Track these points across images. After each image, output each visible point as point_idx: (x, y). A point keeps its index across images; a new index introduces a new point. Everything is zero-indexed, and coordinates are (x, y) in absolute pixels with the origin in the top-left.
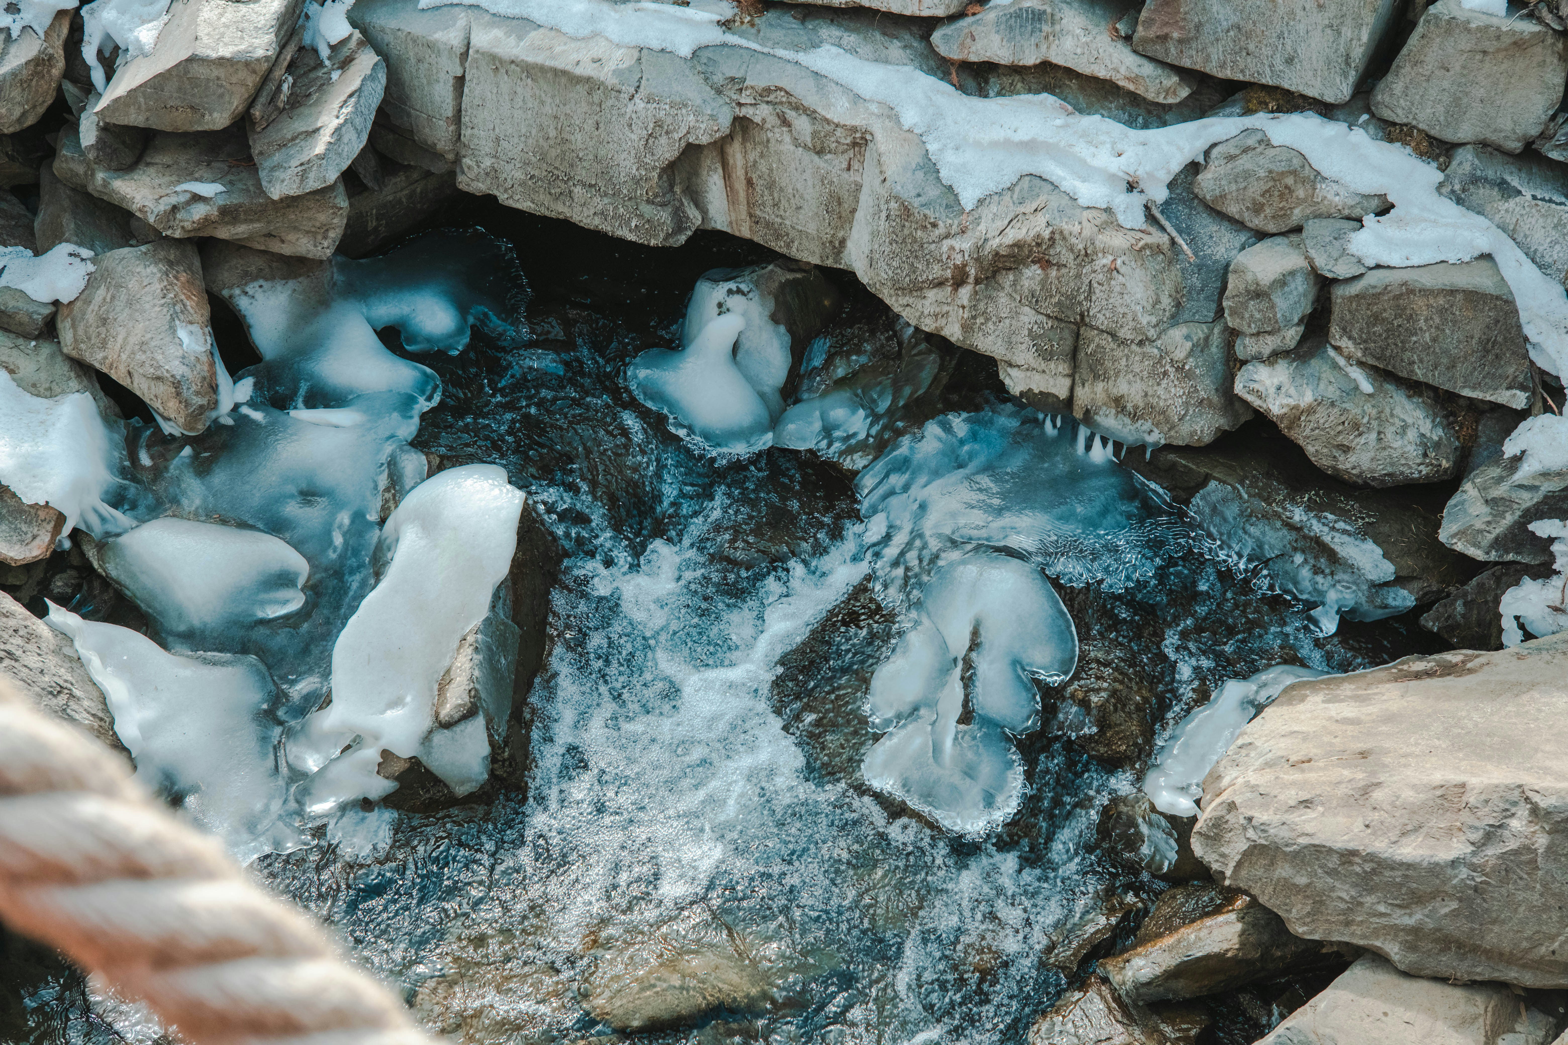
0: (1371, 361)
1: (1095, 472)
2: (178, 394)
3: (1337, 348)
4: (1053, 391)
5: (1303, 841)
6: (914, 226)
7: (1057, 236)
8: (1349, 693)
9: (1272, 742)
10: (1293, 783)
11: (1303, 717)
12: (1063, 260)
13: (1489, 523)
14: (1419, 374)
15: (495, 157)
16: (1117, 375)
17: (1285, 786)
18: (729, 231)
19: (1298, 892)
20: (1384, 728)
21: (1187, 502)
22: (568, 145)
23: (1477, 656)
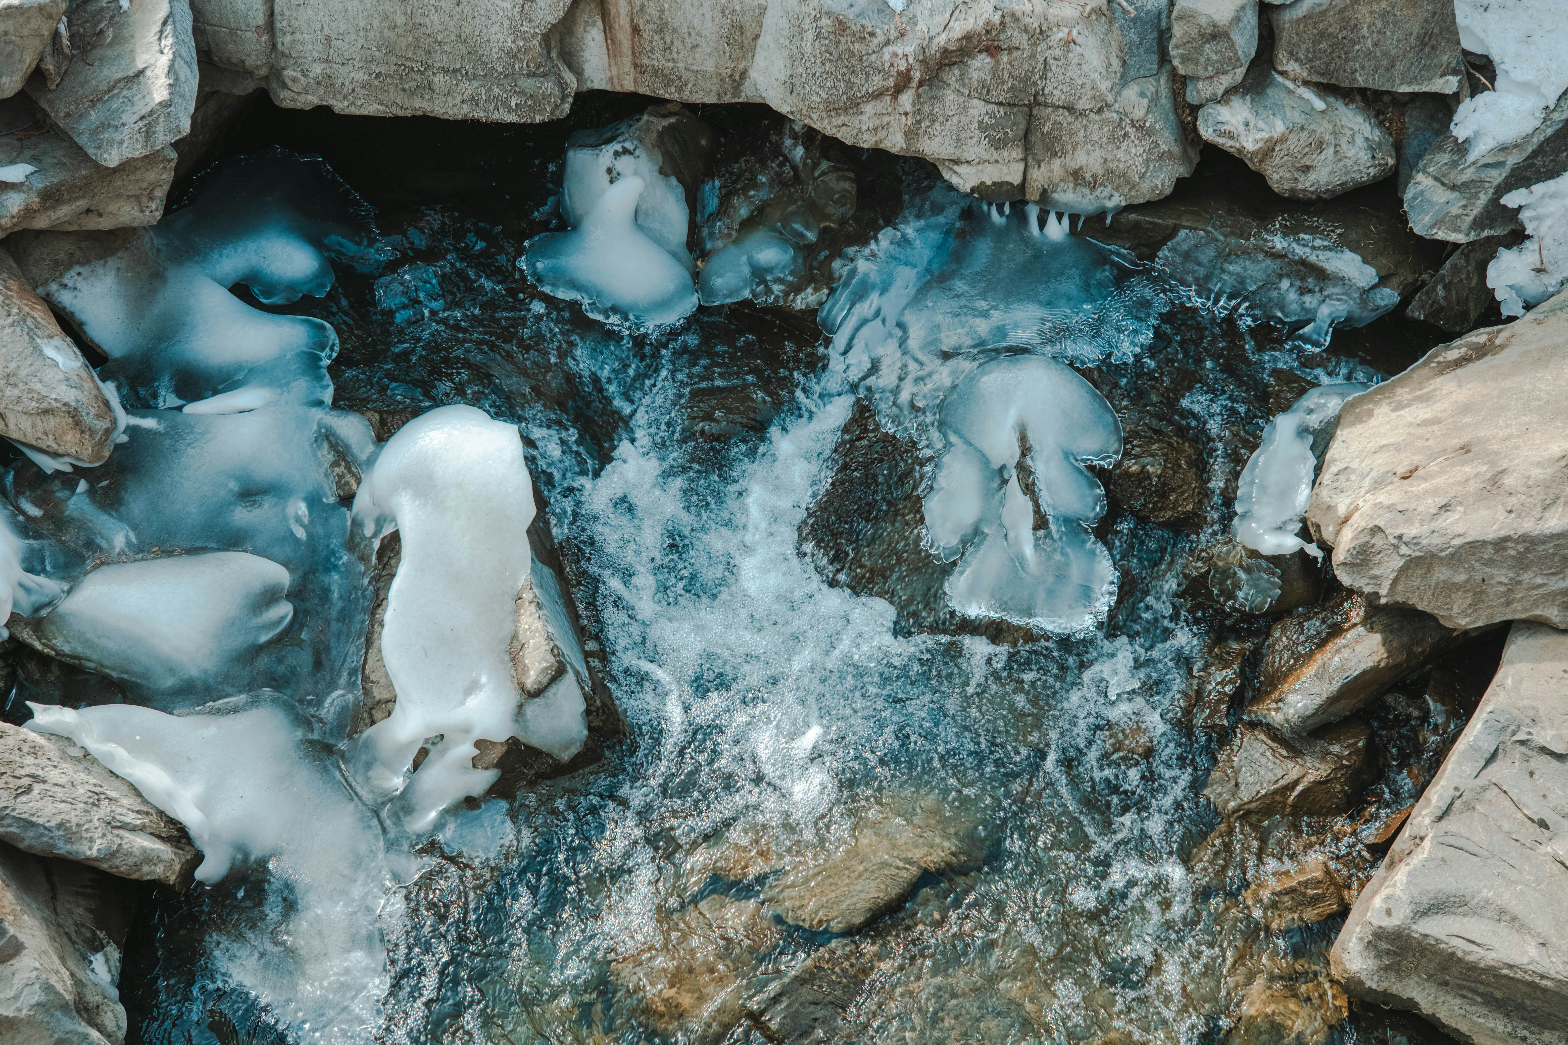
0: (1316, 78)
1: (1056, 250)
2: (77, 423)
3: (1283, 74)
4: (1008, 179)
5: (1457, 542)
6: (850, 39)
7: (1007, 19)
8: (1408, 397)
9: (1367, 462)
10: (1426, 493)
11: (1382, 430)
12: (1015, 42)
13: (1464, 207)
14: (1361, 81)
15: (327, 61)
16: (1074, 148)
17: (1419, 498)
18: (608, 88)
19: (1458, 590)
20: (1467, 419)
21: (1152, 257)
22: (422, 30)
23: (1499, 331)
